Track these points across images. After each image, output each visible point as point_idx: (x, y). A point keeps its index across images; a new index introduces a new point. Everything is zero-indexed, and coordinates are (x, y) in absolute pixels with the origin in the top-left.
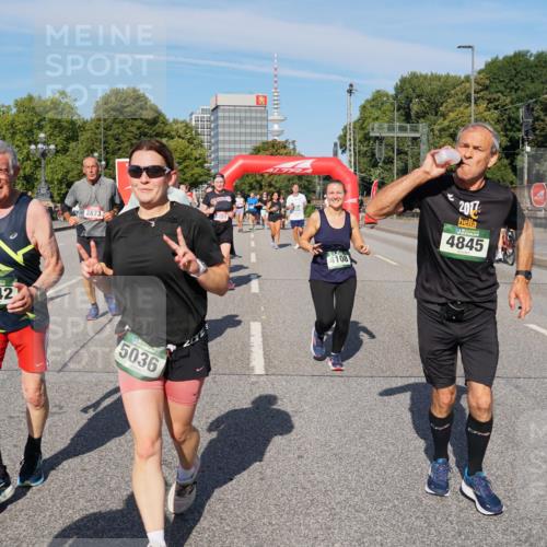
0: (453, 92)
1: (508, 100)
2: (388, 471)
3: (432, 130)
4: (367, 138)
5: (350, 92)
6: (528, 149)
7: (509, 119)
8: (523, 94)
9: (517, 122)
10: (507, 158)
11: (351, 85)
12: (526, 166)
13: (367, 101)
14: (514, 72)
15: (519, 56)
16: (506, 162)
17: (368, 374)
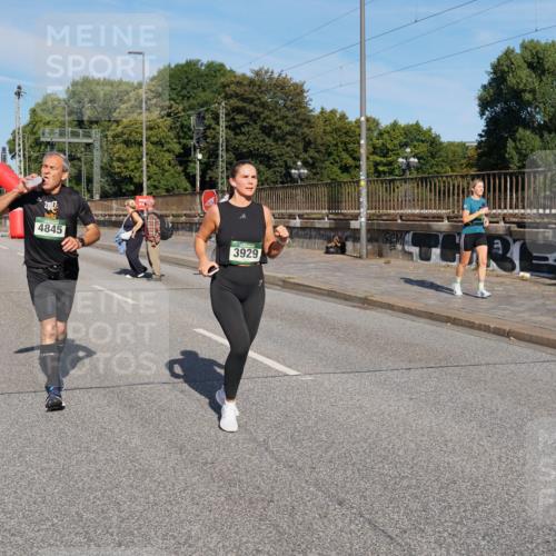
0: (125, 98)
1: (181, 108)
2: (48, 489)
3: (106, 136)
4: (38, 143)
5: (18, 94)
6: (200, 156)
7: (182, 126)
8: (195, 102)
9: (190, 130)
10: (181, 165)
11: (19, 88)
12: (198, 173)
13: (38, 105)
14: (186, 80)
15: (190, 64)
16: (180, 169)
17: (31, 389)
